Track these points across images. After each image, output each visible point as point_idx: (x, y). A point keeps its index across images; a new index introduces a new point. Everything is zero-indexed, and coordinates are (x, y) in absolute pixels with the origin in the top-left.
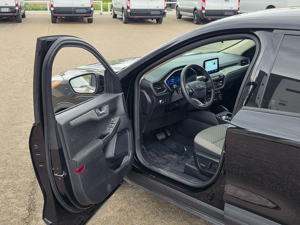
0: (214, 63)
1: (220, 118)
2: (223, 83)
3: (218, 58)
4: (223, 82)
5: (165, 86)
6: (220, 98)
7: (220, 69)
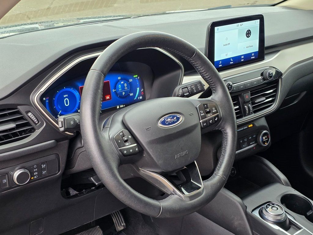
0: (248, 33)
1: (256, 214)
2: (274, 96)
3: (260, 18)
4: (276, 91)
5: (33, 118)
6: (264, 142)
7: (266, 52)
